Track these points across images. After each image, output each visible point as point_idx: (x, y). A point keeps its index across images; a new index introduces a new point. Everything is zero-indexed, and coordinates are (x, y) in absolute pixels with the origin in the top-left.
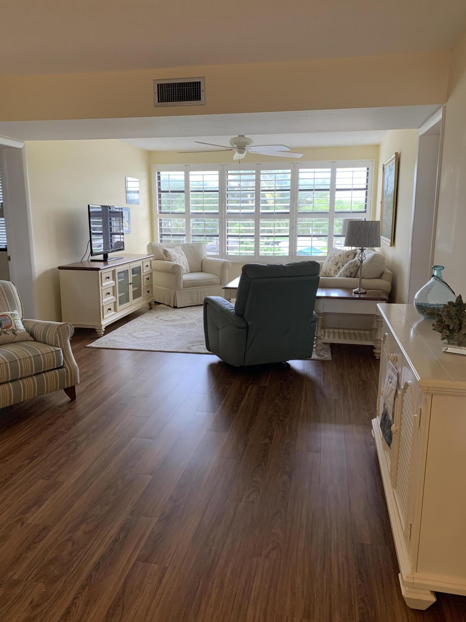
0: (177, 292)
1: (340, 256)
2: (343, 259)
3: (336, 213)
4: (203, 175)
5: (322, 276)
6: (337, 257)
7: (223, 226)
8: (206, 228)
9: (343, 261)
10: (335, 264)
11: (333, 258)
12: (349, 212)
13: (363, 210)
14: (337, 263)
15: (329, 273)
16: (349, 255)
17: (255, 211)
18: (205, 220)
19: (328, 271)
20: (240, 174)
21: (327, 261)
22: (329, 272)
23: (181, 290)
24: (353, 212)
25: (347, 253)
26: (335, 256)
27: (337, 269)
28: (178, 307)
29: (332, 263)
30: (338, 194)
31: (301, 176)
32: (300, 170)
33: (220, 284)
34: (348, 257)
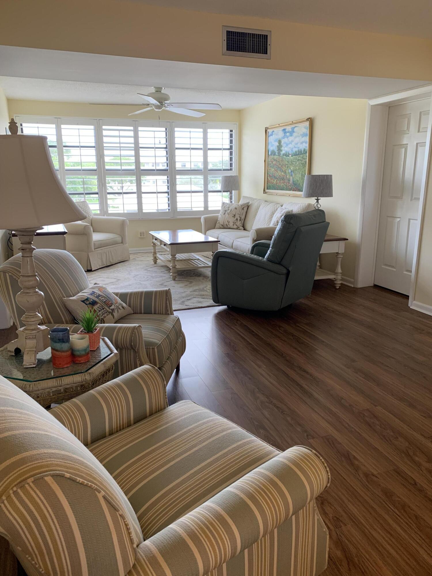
0: (90, 254)
1: (236, 208)
2: (240, 211)
3: (209, 170)
4: (79, 129)
5: (219, 228)
6: (232, 210)
7: (102, 184)
8: (85, 186)
9: (240, 213)
10: (233, 217)
11: (229, 211)
12: (221, 170)
13: (229, 168)
14: (235, 215)
15: (227, 225)
16: (243, 208)
17: (136, 168)
18: (84, 177)
19: (226, 223)
20: (119, 130)
21: (223, 214)
22: (228, 223)
23: (93, 252)
24: (224, 170)
25: (242, 206)
26: (230, 209)
27: (235, 221)
28: (93, 270)
29: (230, 215)
30: (209, 152)
31: (177, 134)
32: (176, 129)
33: (122, 243)
34: (243, 210)
